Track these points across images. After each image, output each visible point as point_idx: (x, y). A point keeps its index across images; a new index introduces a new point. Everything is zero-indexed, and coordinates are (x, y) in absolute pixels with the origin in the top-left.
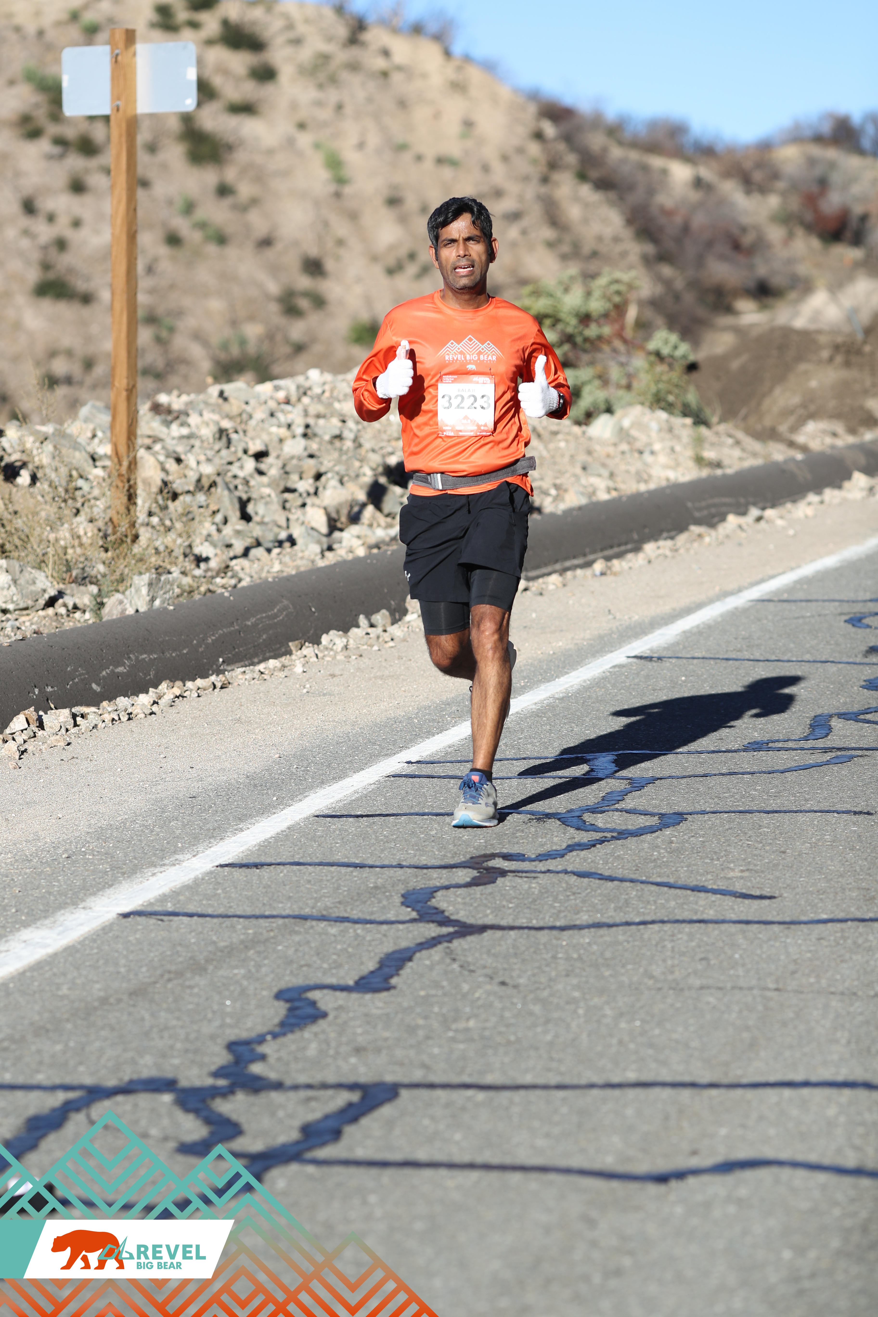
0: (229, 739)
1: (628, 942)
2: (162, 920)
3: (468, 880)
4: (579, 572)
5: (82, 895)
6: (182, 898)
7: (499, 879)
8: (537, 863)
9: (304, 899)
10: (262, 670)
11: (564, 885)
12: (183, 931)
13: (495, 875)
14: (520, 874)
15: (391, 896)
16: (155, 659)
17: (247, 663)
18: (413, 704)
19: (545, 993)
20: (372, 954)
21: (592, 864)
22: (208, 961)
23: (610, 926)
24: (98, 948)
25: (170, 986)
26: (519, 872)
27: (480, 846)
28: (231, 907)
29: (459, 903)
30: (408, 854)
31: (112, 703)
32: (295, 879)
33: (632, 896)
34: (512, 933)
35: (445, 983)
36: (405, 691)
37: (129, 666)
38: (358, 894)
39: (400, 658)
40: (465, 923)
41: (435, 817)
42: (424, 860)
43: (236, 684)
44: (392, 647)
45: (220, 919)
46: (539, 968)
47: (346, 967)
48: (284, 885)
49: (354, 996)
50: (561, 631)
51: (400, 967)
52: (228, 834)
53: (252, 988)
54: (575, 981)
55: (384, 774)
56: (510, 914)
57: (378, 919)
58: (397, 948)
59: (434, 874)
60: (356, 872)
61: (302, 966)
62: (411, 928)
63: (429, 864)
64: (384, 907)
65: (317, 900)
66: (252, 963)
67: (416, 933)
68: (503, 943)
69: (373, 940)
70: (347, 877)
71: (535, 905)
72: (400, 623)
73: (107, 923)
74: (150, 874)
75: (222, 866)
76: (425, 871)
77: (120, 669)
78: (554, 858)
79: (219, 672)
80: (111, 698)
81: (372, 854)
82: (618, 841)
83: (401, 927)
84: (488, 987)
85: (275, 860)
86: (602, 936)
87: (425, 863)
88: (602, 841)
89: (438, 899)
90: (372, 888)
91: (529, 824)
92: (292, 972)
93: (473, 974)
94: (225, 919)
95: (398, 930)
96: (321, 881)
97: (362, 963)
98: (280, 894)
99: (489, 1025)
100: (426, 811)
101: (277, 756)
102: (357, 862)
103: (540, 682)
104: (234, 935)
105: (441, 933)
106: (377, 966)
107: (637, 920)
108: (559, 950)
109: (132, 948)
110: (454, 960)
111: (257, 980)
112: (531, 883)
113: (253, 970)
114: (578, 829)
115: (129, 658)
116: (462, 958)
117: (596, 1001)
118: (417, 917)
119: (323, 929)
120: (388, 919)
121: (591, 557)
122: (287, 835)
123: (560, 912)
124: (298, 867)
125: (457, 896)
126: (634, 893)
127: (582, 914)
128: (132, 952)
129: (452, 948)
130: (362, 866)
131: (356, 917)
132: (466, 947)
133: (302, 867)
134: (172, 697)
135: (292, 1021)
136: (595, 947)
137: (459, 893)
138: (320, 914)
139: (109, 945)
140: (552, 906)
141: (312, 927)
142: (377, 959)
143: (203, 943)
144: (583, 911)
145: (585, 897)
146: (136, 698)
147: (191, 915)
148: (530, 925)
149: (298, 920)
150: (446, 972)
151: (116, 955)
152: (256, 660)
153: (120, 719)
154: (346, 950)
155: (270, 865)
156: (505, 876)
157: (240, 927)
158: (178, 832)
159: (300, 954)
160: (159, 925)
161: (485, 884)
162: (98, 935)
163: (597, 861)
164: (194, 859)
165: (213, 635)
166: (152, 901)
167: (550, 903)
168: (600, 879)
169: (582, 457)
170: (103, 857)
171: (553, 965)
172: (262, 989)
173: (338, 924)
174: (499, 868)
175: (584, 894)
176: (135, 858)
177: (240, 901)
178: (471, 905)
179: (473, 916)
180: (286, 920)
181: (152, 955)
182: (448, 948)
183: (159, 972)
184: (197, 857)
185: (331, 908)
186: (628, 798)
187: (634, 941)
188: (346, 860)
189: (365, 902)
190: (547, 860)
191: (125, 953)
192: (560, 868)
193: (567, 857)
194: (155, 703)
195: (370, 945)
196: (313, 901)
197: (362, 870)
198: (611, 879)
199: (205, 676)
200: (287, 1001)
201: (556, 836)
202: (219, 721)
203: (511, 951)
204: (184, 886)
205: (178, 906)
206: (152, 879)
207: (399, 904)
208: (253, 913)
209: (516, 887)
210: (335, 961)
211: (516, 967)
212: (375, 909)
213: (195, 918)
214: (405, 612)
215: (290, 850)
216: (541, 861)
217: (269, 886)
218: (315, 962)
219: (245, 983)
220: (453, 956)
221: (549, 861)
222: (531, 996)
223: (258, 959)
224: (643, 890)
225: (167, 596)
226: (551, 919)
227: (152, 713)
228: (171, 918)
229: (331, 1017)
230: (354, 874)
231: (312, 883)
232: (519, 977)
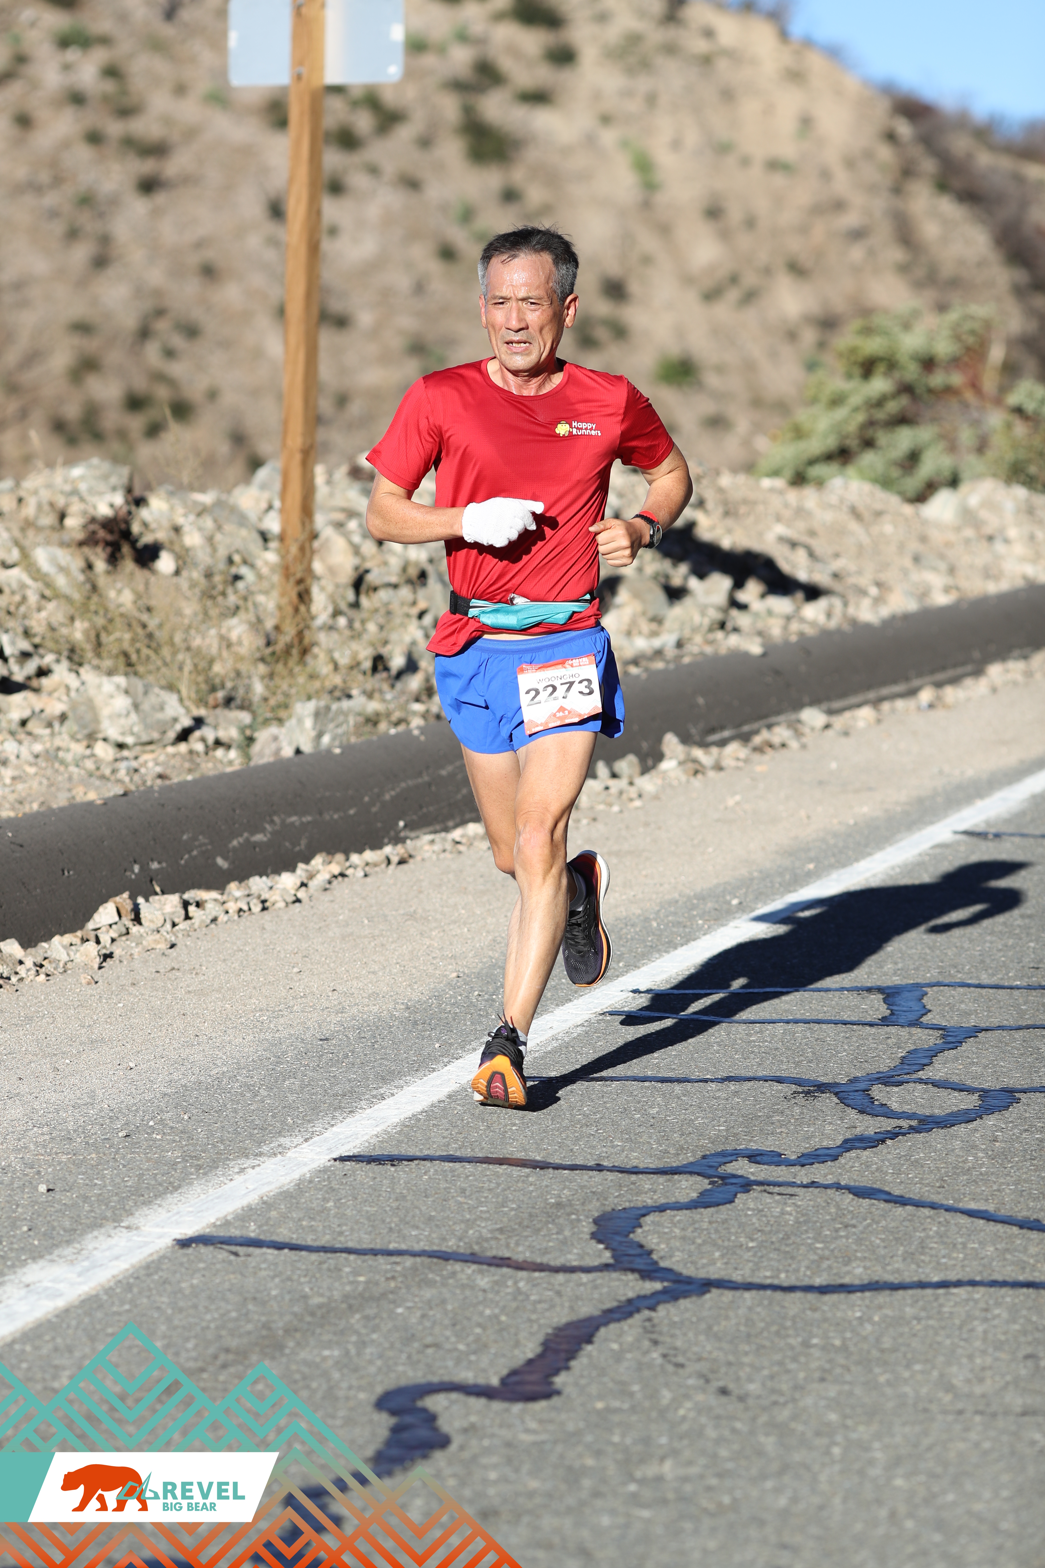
0: (393, 946)
1: (919, 1319)
2: (236, 1254)
3: (694, 1195)
4: (900, 704)
5: (131, 1203)
6: (274, 1214)
7: (739, 1195)
8: (798, 1168)
9: (451, 1223)
10: (458, 839)
11: (833, 1210)
12: (263, 1273)
13: (733, 1189)
14: (771, 1189)
15: (579, 1220)
16: (309, 823)
17: (438, 827)
18: (654, 896)
19: (784, 1414)
20: (535, 1327)
21: (877, 1174)
22: (287, 1331)
23: (895, 1287)
24: (132, 1302)
25: (222, 1378)
26: (769, 1184)
27: (718, 1136)
28: (341, 1233)
29: (675, 1237)
30: (613, 1147)
31: (243, 884)
32: (443, 1185)
33: (931, 1233)
34: (747, 1295)
35: (636, 1388)
36: (646, 876)
37: (271, 833)
38: (531, 1215)
39: (647, 824)
40: (681, 1274)
41: (660, 1085)
42: (635, 1159)
43: (418, 858)
44: (637, 808)
45: (322, 1254)
46: (781, 1363)
47: (493, 1351)
48: (426, 1196)
49: (497, 1406)
50: (870, 789)
51: (572, 1354)
52: (363, 1103)
53: (344, 1385)
54: (832, 1391)
55: (599, 1010)
56: (749, 1261)
57: (552, 1263)
58: (574, 1317)
59: (646, 1182)
60: (533, 1176)
61: (427, 1346)
62: (599, 1281)
63: (642, 1166)
64: (564, 1242)
65: (469, 1224)
66: (354, 1338)
67: (605, 1290)
68: (731, 1314)
69: (540, 1302)
70: (520, 1185)
71: (787, 1245)
72: (653, 773)
73: (155, 1257)
74: (236, 1170)
75: (343, 1159)
76: (634, 1177)
77: (259, 837)
78: (823, 1162)
79: (398, 840)
80: (242, 877)
81: (561, 1145)
82: (917, 1135)
83: (585, 1277)
84: (700, 1397)
85: (421, 1150)
86: (880, 1307)
87: (635, 1163)
88: (894, 1135)
89: (646, 1228)
90: (552, 1206)
91: (793, 1101)
92: (409, 1357)
93: (681, 1371)
94: (329, 1255)
95: (582, 1284)
96: (480, 1190)
97: (517, 1344)
98: (417, 1212)
99: (694, 1470)
100: (649, 1073)
101: (455, 975)
102: (538, 1158)
103: (832, 867)
104: (337, 1284)
105: (643, 1293)
106: (539, 1350)
107: (936, 1279)
108: (815, 1330)
109: (181, 1304)
110: (655, 1343)
111: (356, 1370)
112: (785, 1204)
113: (353, 1351)
114: (862, 1112)
115: (272, 822)
116: (668, 1340)
117: (862, 1432)
118: (611, 1261)
119: (469, 1278)
120: (568, 1264)
121: (916, 683)
122: (444, 1109)
123: (822, 1258)
124: (451, 1164)
125: (675, 1225)
126: (935, 1229)
127: (854, 1265)
128: (181, 1310)
129: (656, 1321)
130: (543, 1166)
131: (520, 1258)
132: (676, 1319)
133: (457, 1165)
134: (327, 876)
135: (395, 1452)
136: (869, 1327)
137: (678, 1218)
138: (468, 1251)
139: (149, 1297)
140: (812, 1249)
141: (454, 1274)
142: (541, 1337)
143: (287, 1297)
144: (856, 1258)
145: (862, 1232)
146: (277, 878)
147: (279, 1246)
148: (776, 1282)
149: (435, 1260)
150: (640, 1367)
151: (156, 1315)
152: (451, 824)
153: (250, 909)
154: (496, 1317)
155: (411, 1159)
156: (748, 1191)
157: (347, 1270)
158: (291, 1098)
159: (428, 1324)
160: (230, 1262)
161: (718, 1205)
162: (137, 1278)
163: (885, 1169)
164: (305, 1145)
165: (393, 789)
166: (229, 1218)
167: (809, 1241)
168: (886, 1201)
169: (914, 546)
170: (177, 1138)
171: (802, 1359)
172: (360, 1388)
173: (493, 1269)
174: (741, 1177)
175: (861, 1228)
176: (222, 1141)
177: (357, 1222)
178: (694, 1243)
179: (692, 1263)
180: (418, 1259)
181: (208, 1317)
182: (649, 1320)
183: (211, 1350)
184: (311, 1141)
185: (487, 1240)
186: (938, 1061)
187: (929, 1318)
188: (521, 1155)
189: (539, 1230)
190: (812, 1164)
191: (169, 1311)
192: (830, 1180)
193: (842, 1160)
194: (303, 885)
195: (534, 1311)
196: (463, 1226)
197: (542, 1172)
198: (902, 1201)
199: (377, 845)
200: (393, 1413)
201: (830, 1123)
202: (385, 916)
203: (742, 1328)
204: (281, 1193)
205: (265, 1228)
206: (239, 1179)
207: (588, 1237)
208: (372, 1246)
209: (762, 1210)
210: (478, 1340)
211: (746, 1360)
212: (551, 1244)
213: (286, 1251)
214: (659, 757)
215: (446, 1134)
216: (803, 1166)
217: (404, 1198)
218: (447, 1338)
219: (336, 1375)
220: (654, 1336)
221: (816, 1165)
222: (763, 1418)
223: (363, 1331)
224: (948, 1222)
225: (340, 731)
226: (808, 1273)
227: (298, 901)
228: (251, 1250)
229: (453, 1447)
230: (530, 1179)
231: (468, 1193)
232: (750, 1380)
